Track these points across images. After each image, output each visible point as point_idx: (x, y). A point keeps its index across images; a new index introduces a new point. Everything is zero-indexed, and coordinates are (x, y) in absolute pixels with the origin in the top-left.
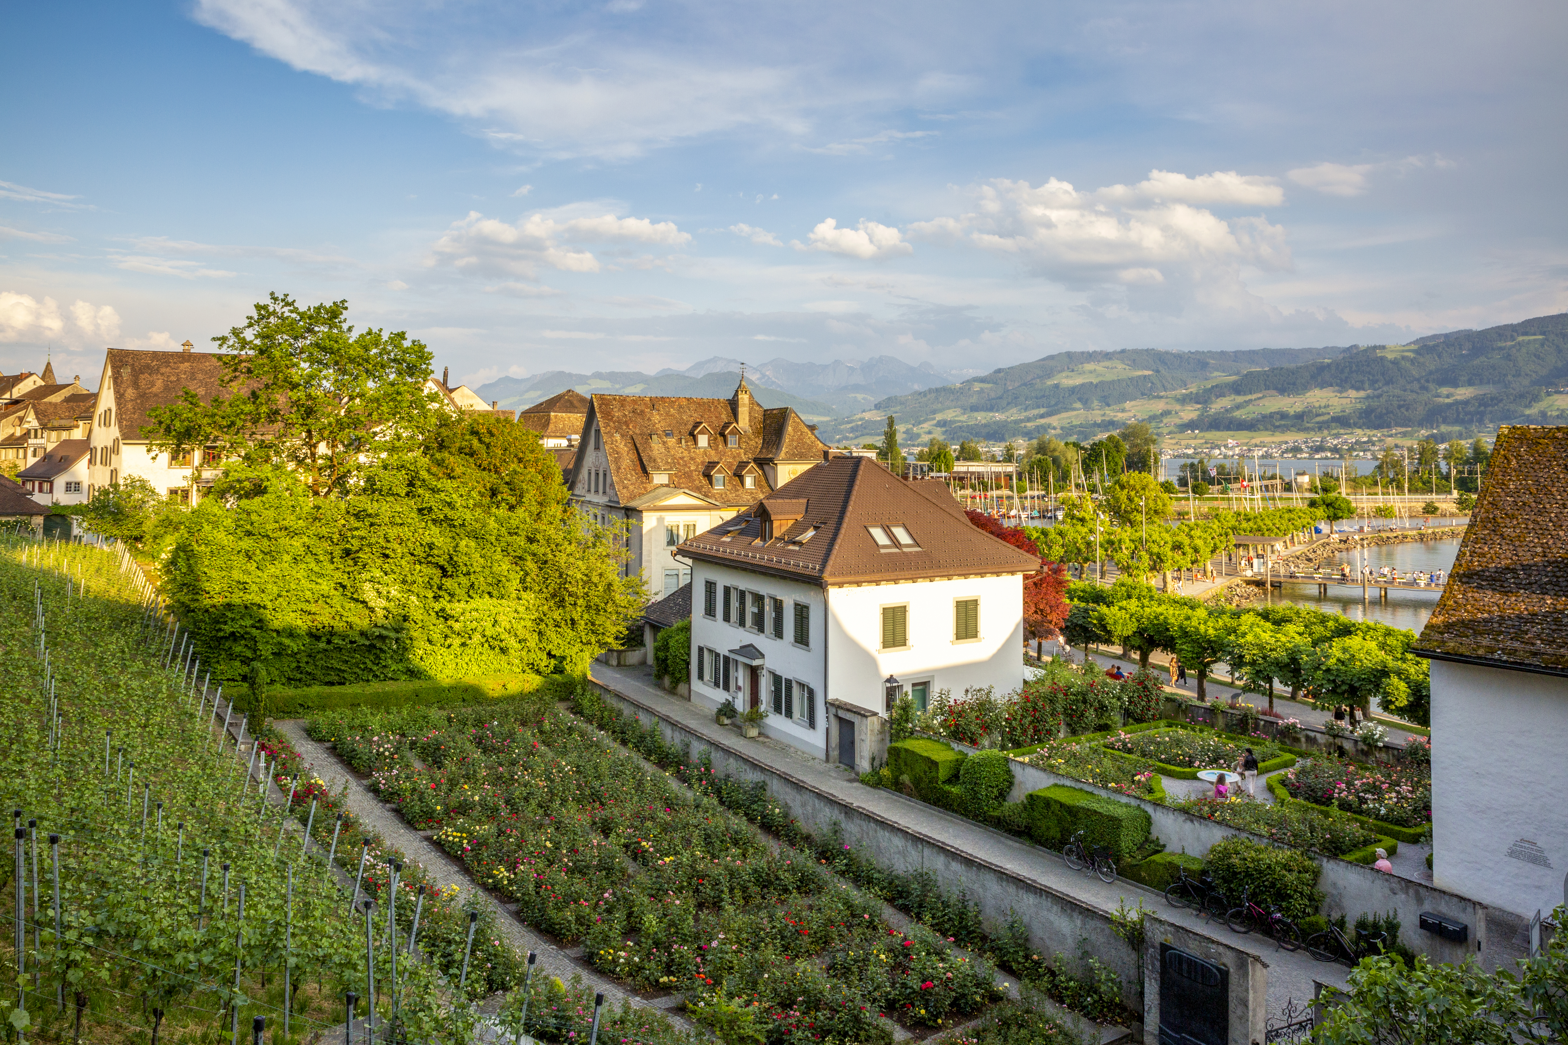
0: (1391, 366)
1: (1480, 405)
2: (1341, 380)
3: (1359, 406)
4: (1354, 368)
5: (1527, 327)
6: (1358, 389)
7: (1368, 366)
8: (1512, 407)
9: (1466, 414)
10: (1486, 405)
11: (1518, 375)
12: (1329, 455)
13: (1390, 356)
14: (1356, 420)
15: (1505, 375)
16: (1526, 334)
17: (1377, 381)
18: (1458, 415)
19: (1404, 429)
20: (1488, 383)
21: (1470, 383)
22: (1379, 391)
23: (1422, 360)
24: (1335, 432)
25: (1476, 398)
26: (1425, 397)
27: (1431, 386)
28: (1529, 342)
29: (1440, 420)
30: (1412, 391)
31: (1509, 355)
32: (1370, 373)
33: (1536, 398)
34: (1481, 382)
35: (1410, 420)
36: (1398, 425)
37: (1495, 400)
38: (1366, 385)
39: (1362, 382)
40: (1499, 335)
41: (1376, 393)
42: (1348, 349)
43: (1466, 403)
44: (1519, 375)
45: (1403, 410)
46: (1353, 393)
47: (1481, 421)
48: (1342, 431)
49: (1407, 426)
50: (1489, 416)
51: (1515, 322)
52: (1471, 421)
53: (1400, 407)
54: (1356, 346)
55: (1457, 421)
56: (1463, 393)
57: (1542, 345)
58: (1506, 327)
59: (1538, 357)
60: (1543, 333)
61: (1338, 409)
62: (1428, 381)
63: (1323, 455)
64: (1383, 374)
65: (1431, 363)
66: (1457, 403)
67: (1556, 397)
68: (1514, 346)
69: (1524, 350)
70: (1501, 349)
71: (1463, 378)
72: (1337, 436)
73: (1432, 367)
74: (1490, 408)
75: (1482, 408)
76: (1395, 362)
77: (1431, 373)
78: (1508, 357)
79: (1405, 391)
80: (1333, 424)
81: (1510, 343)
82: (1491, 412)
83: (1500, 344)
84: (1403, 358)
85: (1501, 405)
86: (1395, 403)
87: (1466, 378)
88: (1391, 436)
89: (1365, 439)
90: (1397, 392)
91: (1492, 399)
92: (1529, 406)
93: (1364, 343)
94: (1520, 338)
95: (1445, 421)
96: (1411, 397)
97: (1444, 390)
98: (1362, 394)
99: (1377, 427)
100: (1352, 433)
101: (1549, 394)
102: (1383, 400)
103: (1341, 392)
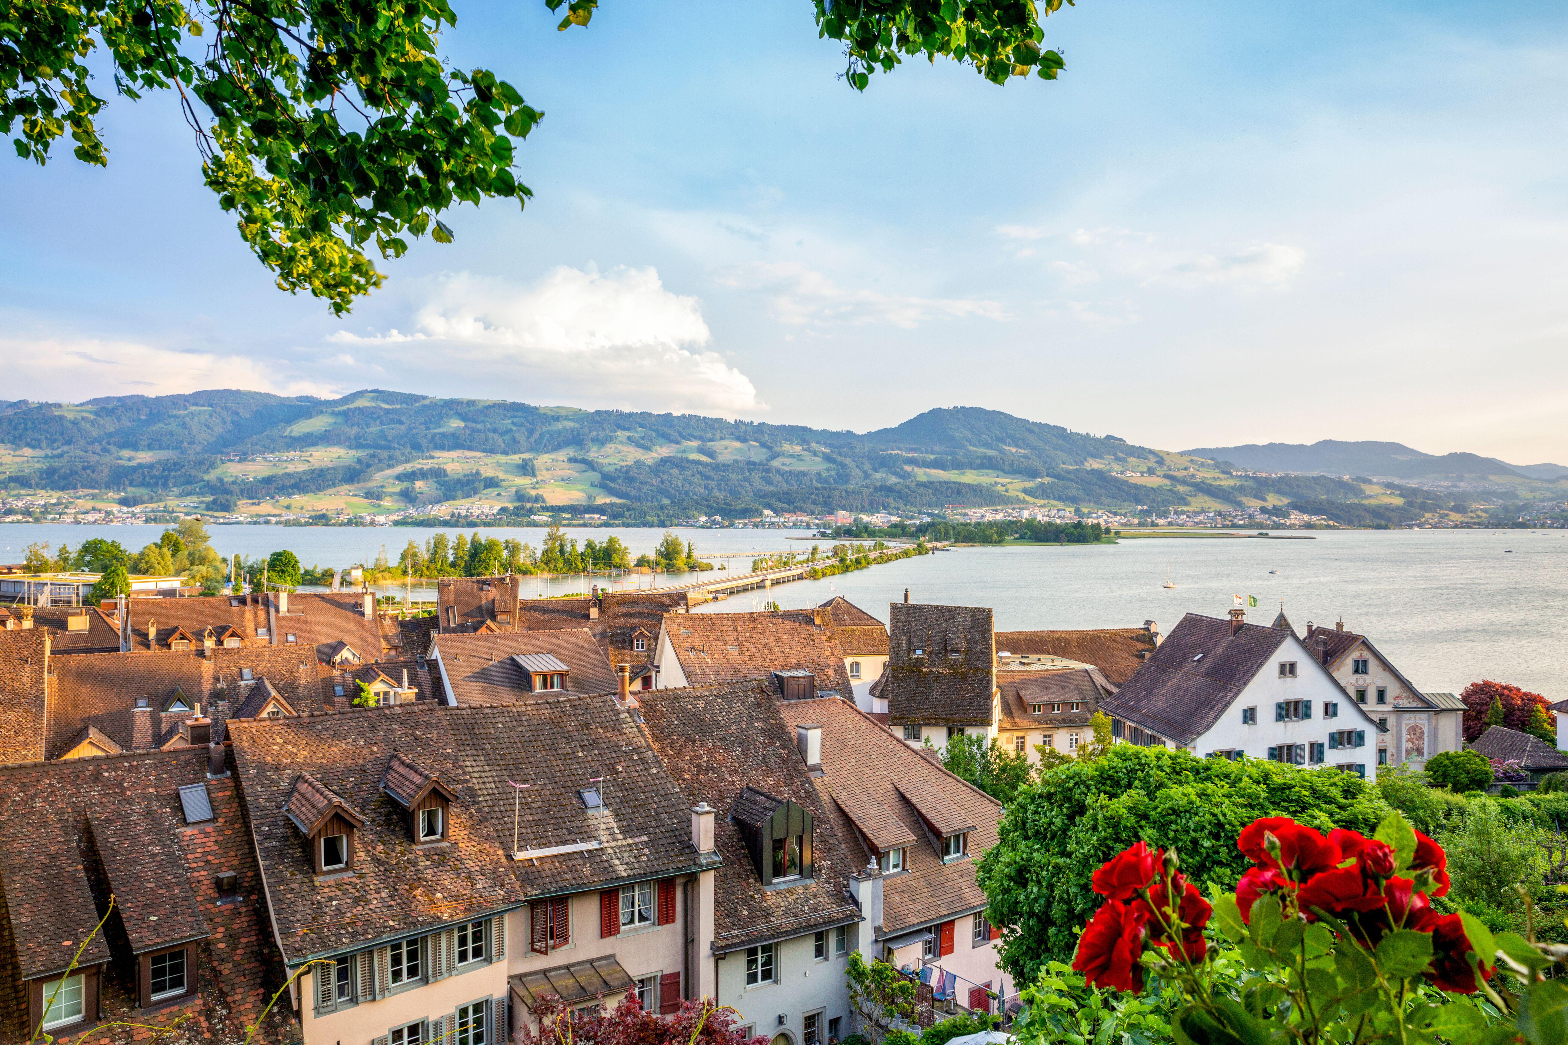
0: (70, 425)
1: (164, 470)
2: (15, 437)
3: (37, 465)
4: (29, 424)
5: (199, 398)
6: (33, 447)
7: (46, 423)
8: (193, 472)
9: (152, 477)
10: (170, 470)
11: (192, 442)
12: (20, 517)
13: (70, 416)
14: (38, 480)
15: (182, 442)
16: (197, 404)
17: (55, 441)
18: (144, 479)
19: (91, 491)
20: (168, 448)
21: (150, 448)
22: (59, 451)
23: (102, 422)
24: (13, 492)
25: (159, 462)
26: (107, 459)
27: (113, 448)
28: (200, 413)
29: (127, 483)
30: (94, 453)
31: (184, 424)
32: (47, 432)
33: (212, 465)
34: (161, 448)
35: (96, 482)
36: (84, 486)
37: (178, 466)
38: (44, 445)
39: (39, 441)
40: (174, 403)
41: (55, 452)
42: (15, 404)
43: (151, 467)
44: (194, 443)
45: (88, 471)
46: (28, 452)
47: (165, 485)
48: (23, 492)
49: (93, 488)
50: (173, 480)
51: (187, 393)
52: (157, 484)
53: (84, 468)
54: (24, 402)
55: (144, 484)
56: (144, 457)
57: (211, 416)
58: (179, 396)
59: (208, 427)
60: (211, 405)
61: (14, 468)
62: (109, 443)
63: (14, 518)
64: (62, 434)
65: (110, 425)
66: (140, 466)
67: (229, 464)
68: (187, 415)
69: (196, 419)
70: (176, 417)
71: (143, 443)
72: (18, 497)
73: (112, 430)
74: (173, 473)
75: (166, 473)
76: (74, 423)
77: (110, 435)
78: (184, 425)
79: (86, 452)
80: (12, 484)
81: (182, 412)
82: (174, 477)
83: (175, 412)
84: (83, 418)
85: (183, 470)
86: (80, 465)
87: (145, 443)
88: (79, 498)
89: (54, 501)
90: (79, 453)
91: (175, 464)
92: (207, 472)
93: (34, 398)
94: (192, 408)
95: (131, 484)
96: (94, 459)
97: (126, 453)
98: (39, 453)
99: (63, 489)
100: (35, 495)
101: (223, 462)
102: (64, 460)
103: (15, 450)
